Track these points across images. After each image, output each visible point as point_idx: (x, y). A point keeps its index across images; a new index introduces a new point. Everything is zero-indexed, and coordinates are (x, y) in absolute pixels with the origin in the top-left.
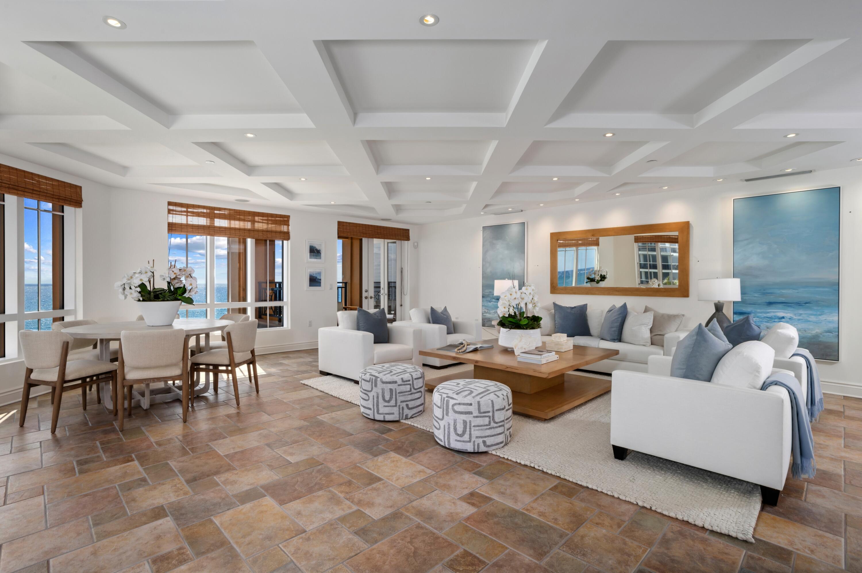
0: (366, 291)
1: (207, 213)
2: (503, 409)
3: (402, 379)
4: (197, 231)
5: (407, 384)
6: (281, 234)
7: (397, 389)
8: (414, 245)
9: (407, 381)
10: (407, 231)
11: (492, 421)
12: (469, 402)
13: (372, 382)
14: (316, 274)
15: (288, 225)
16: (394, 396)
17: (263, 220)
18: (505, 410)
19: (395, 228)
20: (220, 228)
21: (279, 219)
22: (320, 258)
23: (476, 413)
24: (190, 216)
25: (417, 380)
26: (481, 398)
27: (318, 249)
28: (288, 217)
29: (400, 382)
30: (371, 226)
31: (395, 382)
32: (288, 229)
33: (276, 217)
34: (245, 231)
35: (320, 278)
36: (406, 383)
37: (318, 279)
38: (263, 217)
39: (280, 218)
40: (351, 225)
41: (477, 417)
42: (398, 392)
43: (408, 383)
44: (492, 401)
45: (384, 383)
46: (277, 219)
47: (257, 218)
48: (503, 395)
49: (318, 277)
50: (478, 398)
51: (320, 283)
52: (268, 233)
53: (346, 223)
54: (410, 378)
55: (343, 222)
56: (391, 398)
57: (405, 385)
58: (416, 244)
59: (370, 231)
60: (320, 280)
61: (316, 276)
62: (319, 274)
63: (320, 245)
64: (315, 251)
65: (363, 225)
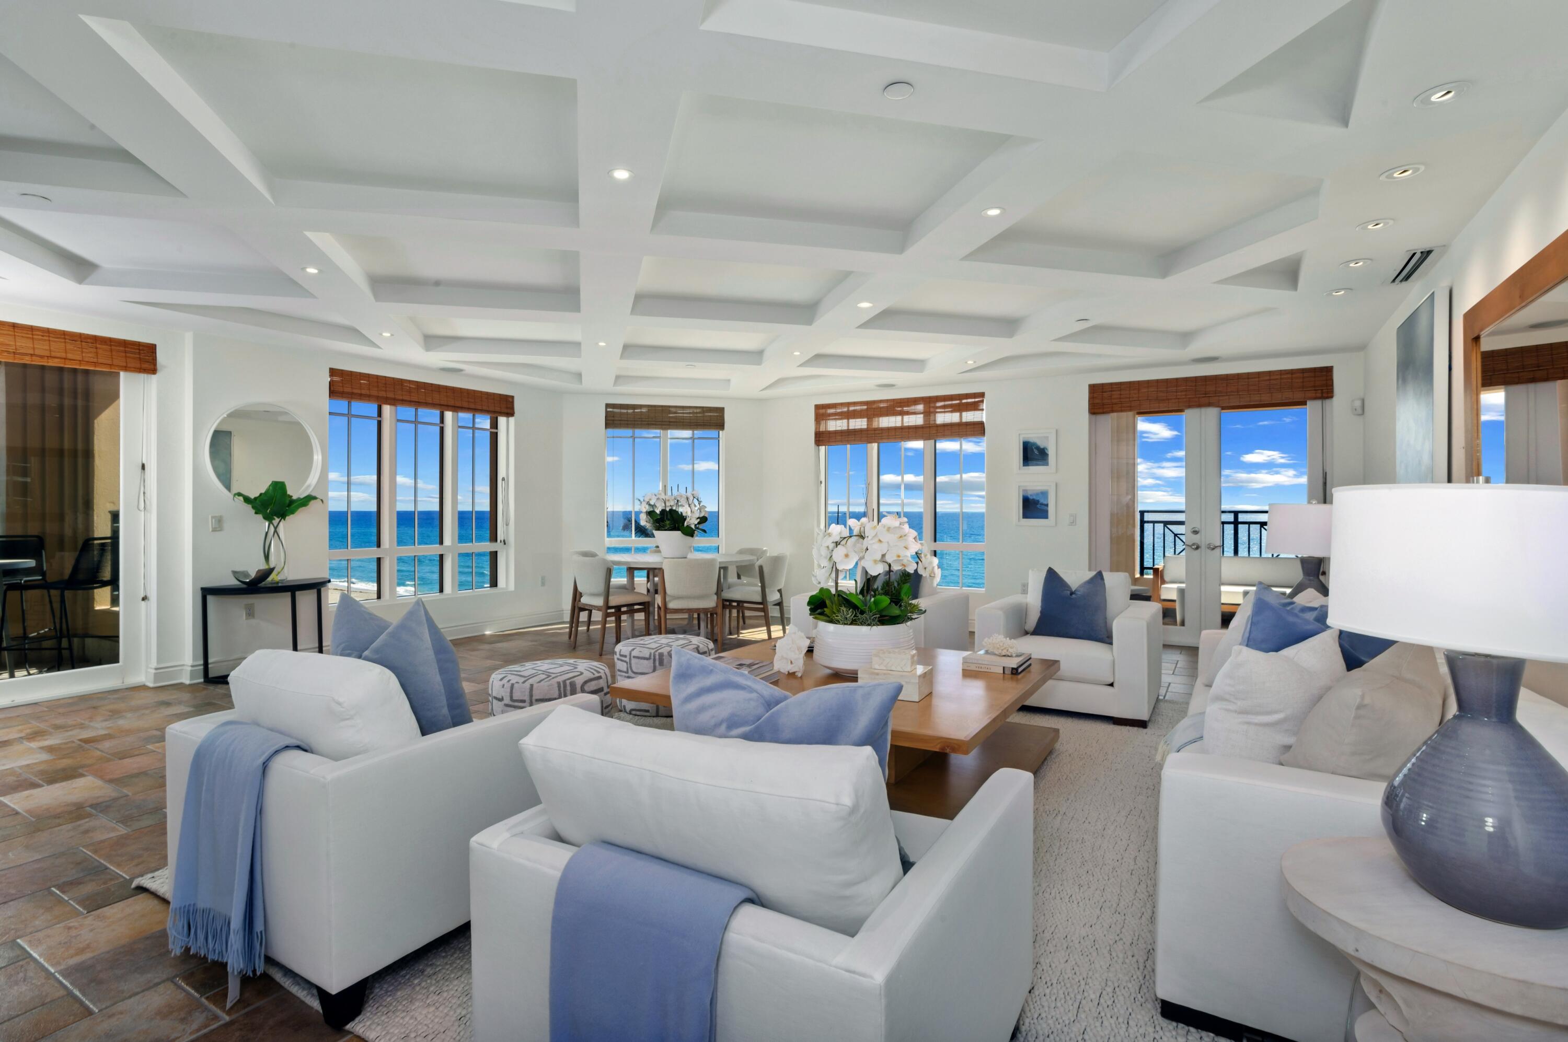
0: (1195, 532)
1: (861, 411)
6: (968, 427)
10: (1324, 371)
14: (1037, 494)
15: (981, 410)
20: (878, 430)
21: (964, 401)
22: (1047, 464)
27: (1042, 447)
28: (981, 395)
32: (981, 416)
33: (960, 399)
35: (1045, 503)
37: (1042, 504)
39: (968, 399)
46: (961, 402)
47: (936, 406)
49: (1042, 501)
51: (1047, 512)
53: (1111, 385)
55: (1103, 385)
58: (1358, 404)
59: (1182, 391)
60: (1047, 505)
61: (1038, 499)
62: (1045, 494)
63: (1047, 438)
64: (1036, 452)
65: (1158, 381)
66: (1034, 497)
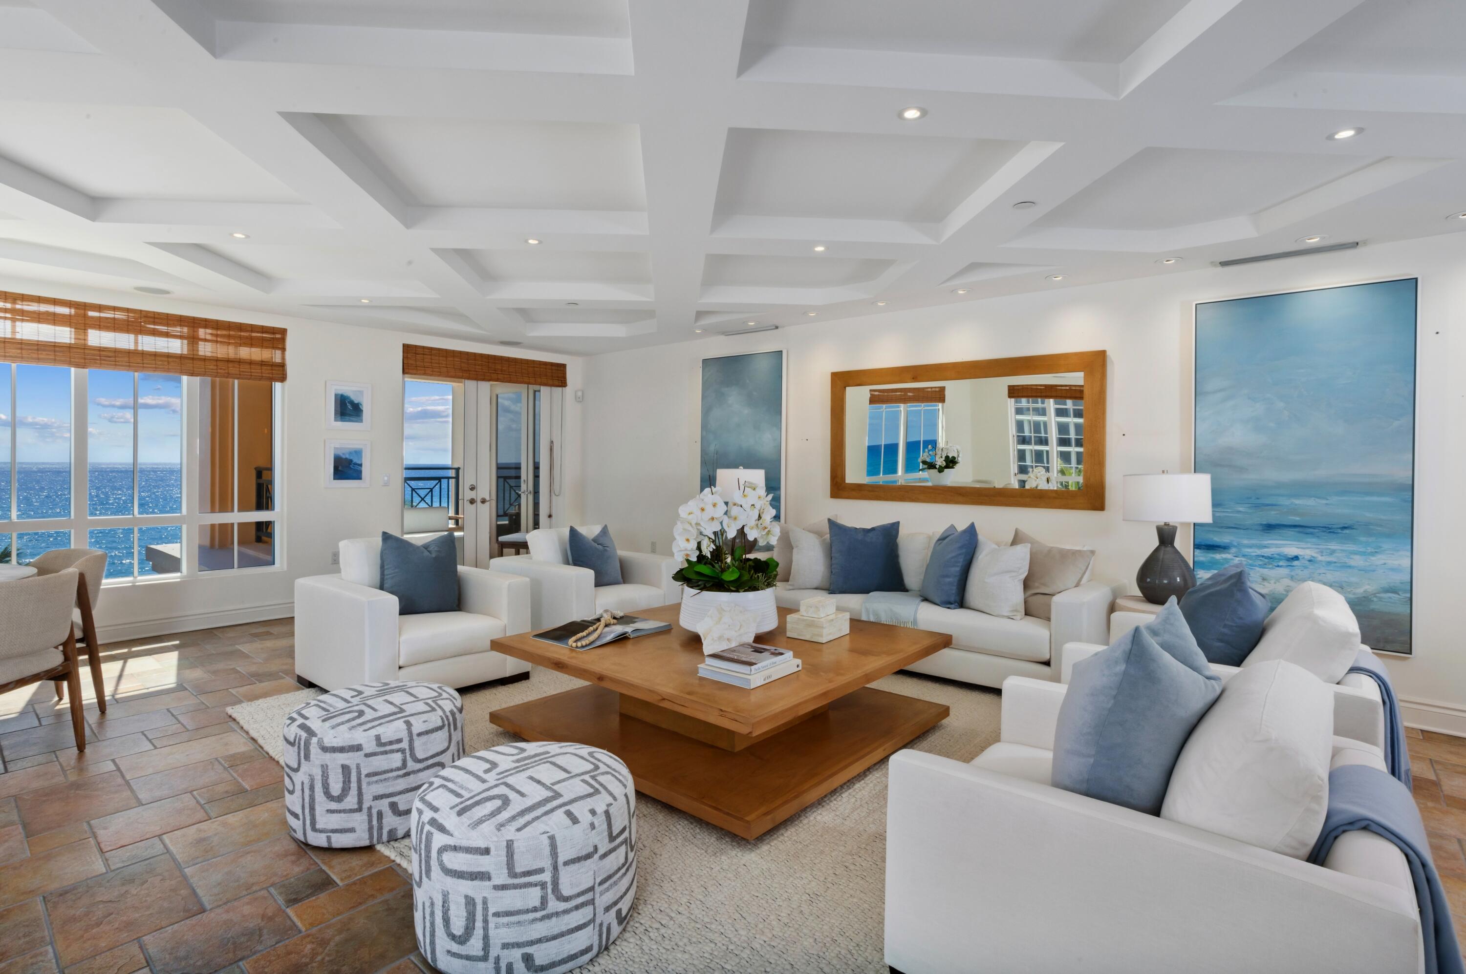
0: (472, 488)
1: (67, 315)
2: (588, 856)
3: (378, 738)
4: (35, 356)
5: (392, 751)
6: (265, 368)
7: (362, 765)
8: (576, 396)
9: (391, 743)
10: (562, 368)
11: (551, 896)
12: (482, 845)
13: (299, 747)
14: (350, 453)
15: (283, 349)
16: (354, 785)
17: (217, 336)
18: (596, 856)
19: (534, 362)
20: (100, 350)
21: (259, 335)
22: (361, 421)
23: (501, 877)
24: (18, 320)
25: (424, 738)
26: (519, 830)
27: (357, 402)
28: (283, 332)
29: (370, 746)
30: (482, 355)
31: (358, 748)
32: (283, 358)
33: (252, 331)
34: (170, 360)
35: (359, 462)
36: (388, 748)
37: (356, 464)
38: (217, 329)
39: (263, 332)
40: (433, 352)
41: (504, 887)
42: (364, 772)
43: (395, 747)
44: (552, 838)
45: (325, 749)
46: (254, 334)
47: (202, 333)
48: (593, 812)
49: (355, 460)
50: (510, 832)
51: (360, 472)
52: (230, 365)
53: (424, 348)
54: (404, 734)
55: (416, 346)
56: (345, 790)
57: (386, 753)
58: (580, 394)
59: (479, 365)
60: (361, 465)
61: (351, 458)
62: (358, 453)
63: (361, 392)
64: (349, 407)
65: (461, 352)
66: (347, 456)
